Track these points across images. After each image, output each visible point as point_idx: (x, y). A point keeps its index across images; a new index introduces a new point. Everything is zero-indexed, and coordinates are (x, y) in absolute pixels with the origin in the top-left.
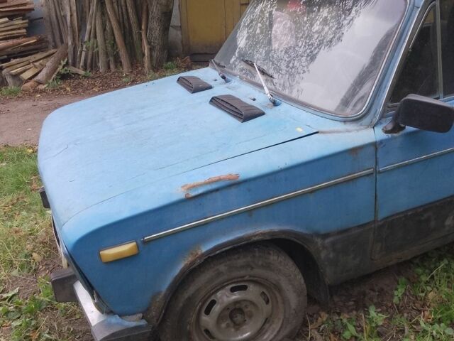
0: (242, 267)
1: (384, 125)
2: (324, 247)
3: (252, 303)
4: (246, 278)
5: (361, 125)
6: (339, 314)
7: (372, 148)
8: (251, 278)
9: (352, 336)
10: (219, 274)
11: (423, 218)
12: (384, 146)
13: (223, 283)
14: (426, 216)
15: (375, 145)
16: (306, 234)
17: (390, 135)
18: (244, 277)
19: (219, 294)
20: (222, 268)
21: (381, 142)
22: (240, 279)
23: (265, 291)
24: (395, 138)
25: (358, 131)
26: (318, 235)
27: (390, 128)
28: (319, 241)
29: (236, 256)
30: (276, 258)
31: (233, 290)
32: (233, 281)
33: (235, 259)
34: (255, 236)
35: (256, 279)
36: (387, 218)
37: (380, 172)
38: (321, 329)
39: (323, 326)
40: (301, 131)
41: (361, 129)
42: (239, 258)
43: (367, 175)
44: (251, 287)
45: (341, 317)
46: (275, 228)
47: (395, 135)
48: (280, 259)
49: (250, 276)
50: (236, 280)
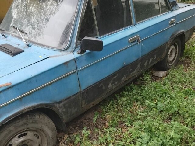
0: (22, 125)
1: (77, 51)
2: (60, 107)
3: (31, 140)
4: (25, 130)
5: (68, 52)
6: (73, 134)
7: (74, 62)
8: (28, 129)
9: (79, 142)
10: (10, 131)
11: (99, 86)
12: (79, 60)
13: (14, 135)
14: (100, 85)
15: (75, 60)
16: (51, 103)
17: (80, 55)
18: (24, 129)
19: (13, 141)
20: (12, 128)
21: (77, 58)
22: (22, 131)
23: (36, 133)
24: (82, 56)
25: (67, 54)
26: (56, 103)
27: (80, 52)
28: (57, 105)
29: (18, 121)
30: (38, 117)
31: (20, 137)
32: (19, 133)
33: (18, 122)
34: (25, 110)
35: (30, 129)
36: (85, 89)
37: (79, 71)
38: (65, 142)
39: (66, 141)
40: (41, 58)
41: (68, 54)
42: (19, 122)
43: (74, 73)
44: (29, 133)
45: (74, 135)
46: (35, 104)
47: (82, 54)
48: (41, 117)
49: (27, 128)
50: (20, 132)
